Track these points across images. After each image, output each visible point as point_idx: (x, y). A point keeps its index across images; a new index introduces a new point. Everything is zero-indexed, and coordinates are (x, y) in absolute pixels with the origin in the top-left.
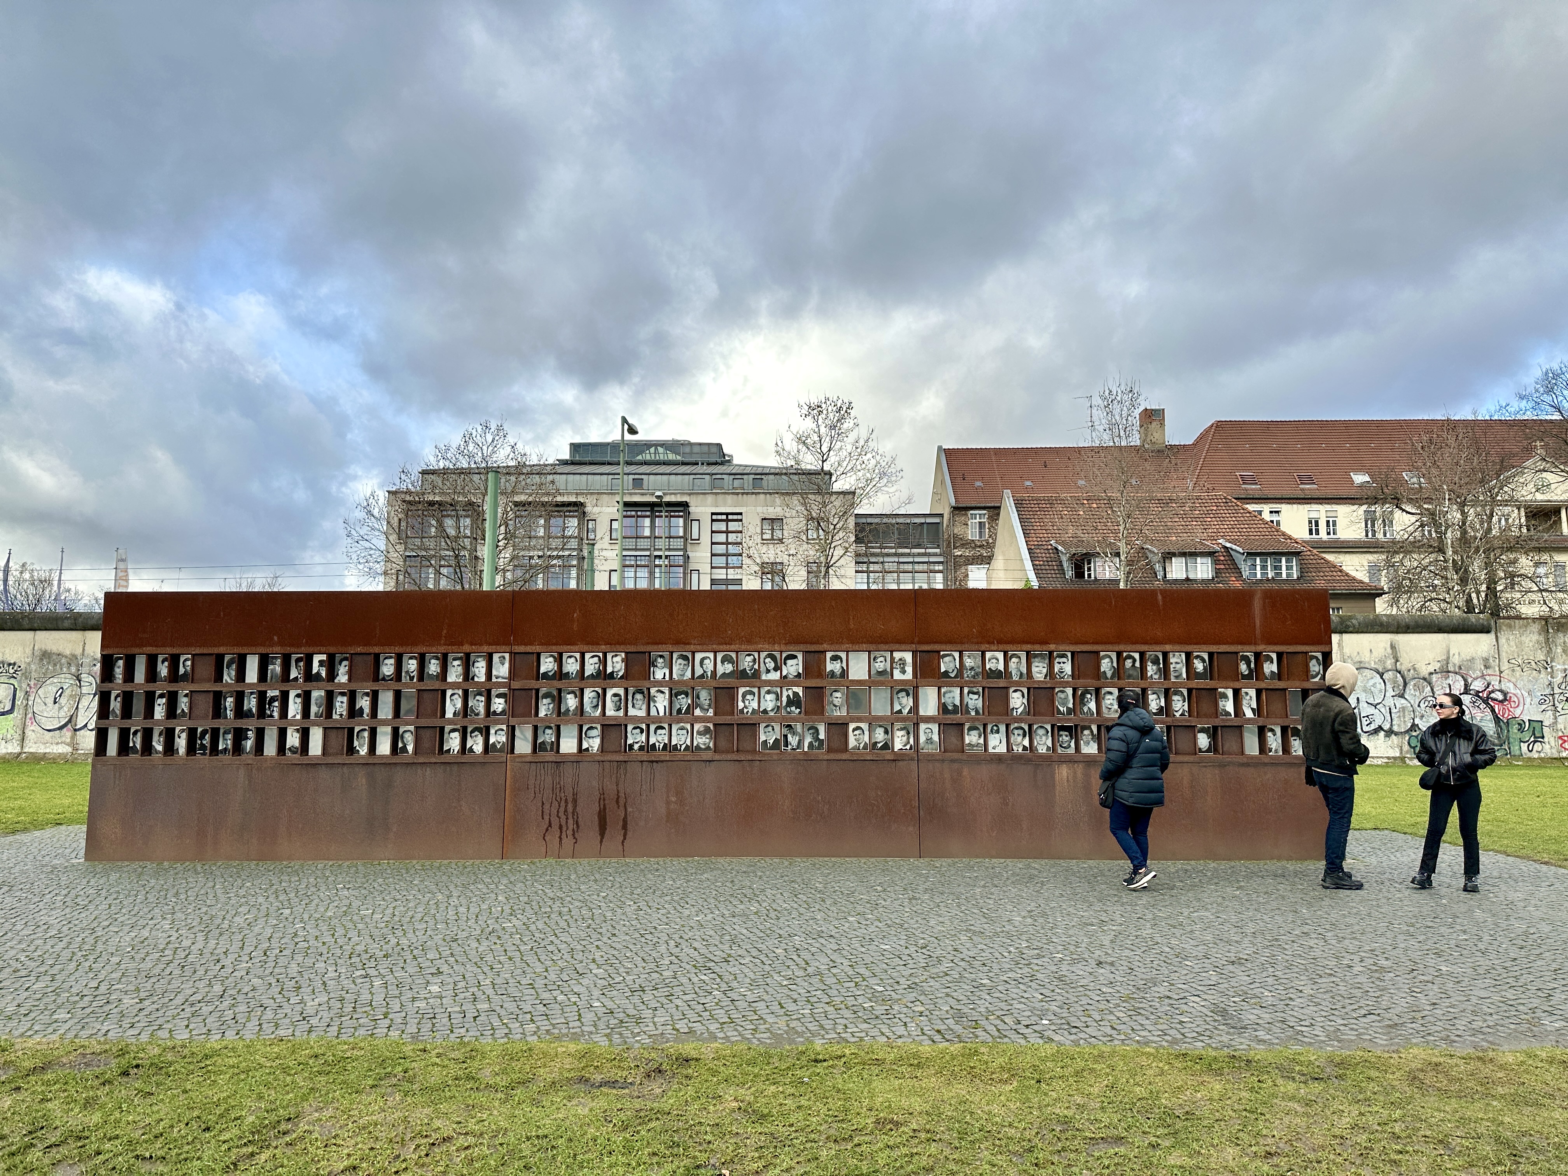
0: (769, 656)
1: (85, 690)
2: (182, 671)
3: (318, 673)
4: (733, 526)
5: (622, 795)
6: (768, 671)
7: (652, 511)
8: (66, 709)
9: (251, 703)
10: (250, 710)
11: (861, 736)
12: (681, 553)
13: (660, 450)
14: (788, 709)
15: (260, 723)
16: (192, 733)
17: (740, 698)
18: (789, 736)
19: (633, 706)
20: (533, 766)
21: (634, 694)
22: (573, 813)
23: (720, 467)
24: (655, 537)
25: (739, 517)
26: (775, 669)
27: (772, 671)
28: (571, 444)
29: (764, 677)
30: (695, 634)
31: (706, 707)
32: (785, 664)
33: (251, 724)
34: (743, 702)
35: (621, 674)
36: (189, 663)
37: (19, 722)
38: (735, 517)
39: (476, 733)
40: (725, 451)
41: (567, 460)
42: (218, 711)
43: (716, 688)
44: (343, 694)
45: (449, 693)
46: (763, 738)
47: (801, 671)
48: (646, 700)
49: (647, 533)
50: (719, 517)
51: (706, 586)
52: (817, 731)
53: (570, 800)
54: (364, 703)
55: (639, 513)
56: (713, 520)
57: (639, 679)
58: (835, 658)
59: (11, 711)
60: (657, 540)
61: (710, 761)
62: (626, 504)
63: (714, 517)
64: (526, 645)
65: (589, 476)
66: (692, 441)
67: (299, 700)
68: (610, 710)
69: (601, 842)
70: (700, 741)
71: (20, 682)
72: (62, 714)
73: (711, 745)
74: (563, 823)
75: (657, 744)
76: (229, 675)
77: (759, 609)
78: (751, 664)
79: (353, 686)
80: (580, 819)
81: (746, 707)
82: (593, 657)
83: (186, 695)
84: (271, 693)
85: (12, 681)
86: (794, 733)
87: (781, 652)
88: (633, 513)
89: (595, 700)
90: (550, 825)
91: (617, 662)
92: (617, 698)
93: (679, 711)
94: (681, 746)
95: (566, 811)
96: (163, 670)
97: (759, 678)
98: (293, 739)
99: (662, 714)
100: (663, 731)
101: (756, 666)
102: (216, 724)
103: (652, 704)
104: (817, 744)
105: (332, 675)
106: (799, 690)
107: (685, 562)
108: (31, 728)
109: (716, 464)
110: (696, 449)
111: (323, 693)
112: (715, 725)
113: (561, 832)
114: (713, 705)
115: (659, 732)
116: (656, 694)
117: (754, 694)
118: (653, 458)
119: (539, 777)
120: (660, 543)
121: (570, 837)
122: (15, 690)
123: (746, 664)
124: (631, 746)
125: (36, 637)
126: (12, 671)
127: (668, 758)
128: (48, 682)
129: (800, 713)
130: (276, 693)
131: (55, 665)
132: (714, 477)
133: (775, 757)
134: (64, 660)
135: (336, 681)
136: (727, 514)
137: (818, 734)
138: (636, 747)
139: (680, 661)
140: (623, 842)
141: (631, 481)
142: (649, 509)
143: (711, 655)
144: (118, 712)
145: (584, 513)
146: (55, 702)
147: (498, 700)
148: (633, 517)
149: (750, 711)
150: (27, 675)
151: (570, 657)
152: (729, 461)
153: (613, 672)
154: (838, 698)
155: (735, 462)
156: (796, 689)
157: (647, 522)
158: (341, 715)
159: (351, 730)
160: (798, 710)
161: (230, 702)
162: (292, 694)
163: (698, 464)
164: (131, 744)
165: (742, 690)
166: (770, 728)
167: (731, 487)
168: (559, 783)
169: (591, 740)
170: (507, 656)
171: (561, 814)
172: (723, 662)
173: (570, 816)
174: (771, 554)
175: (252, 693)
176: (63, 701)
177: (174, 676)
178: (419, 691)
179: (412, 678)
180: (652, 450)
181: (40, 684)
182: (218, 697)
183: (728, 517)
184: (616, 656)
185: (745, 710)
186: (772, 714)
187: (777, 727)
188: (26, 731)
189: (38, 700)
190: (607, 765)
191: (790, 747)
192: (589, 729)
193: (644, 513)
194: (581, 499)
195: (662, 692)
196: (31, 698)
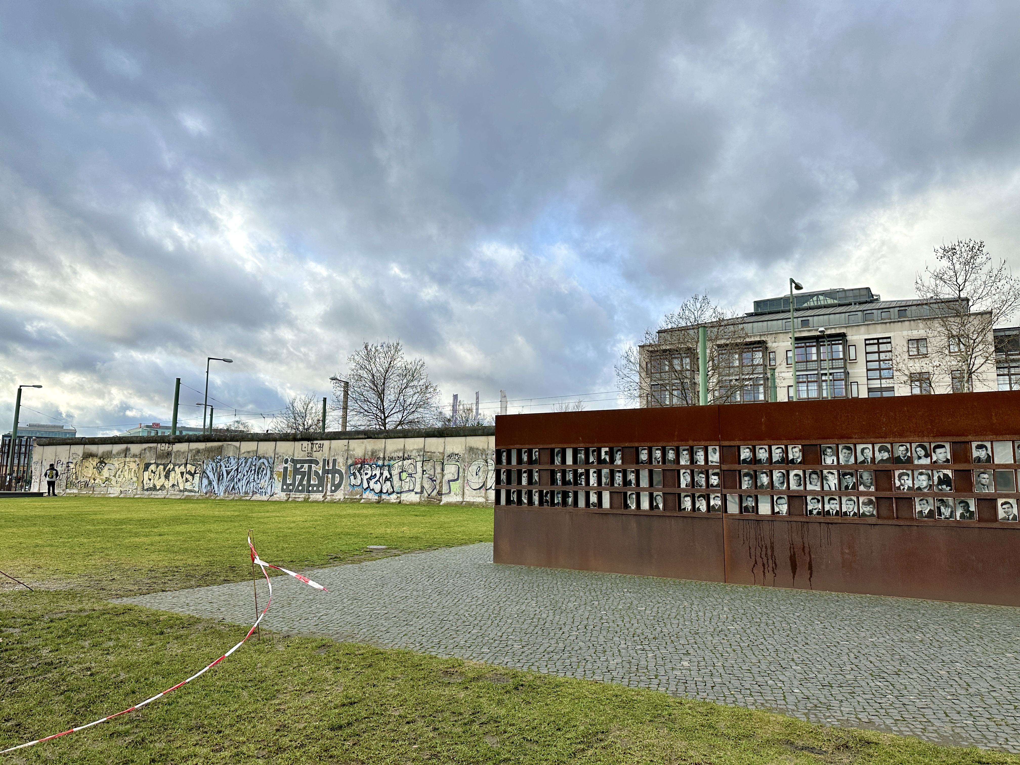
0: (920, 446)
1: (490, 468)
2: (534, 458)
3: (605, 459)
4: (883, 347)
5: (806, 545)
6: (920, 458)
7: (817, 342)
8: (481, 478)
9: (570, 477)
10: (570, 480)
11: (1010, 510)
12: (843, 370)
13: (821, 298)
14: (940, 487)
15: (576, 488)
16: (541, 493)
17: (897, 478)
18: (942, 507)
19: (810, 483)
20: (741, 522)
21: (810, 475)
22: (772, 556)
23: (869, 305)
24: (821, 360)
25: (889, 340)
26: (926, 456)
27: (923, 458)
28: (755, 302)
29: (916, 462)
30: (856, 431)
31: (869, 485)
32: (934, 452)
33: (570, 489)
34: (899, 480)
35: (799, 460)
36: (537, 453)
37: (461, 485)
38: (885, 341)
39: (701, 498)
40: (873, 293)
41: (752, 313)
42: (553, 481)
43: (875, 471)
44: (619, 472)
45: (682, 471)
46: (918, 509)
47: (949, 457)
48: (820, 479)
49: (814, 357)
50: (871, 342)
51: (864, 394)
52: (967, 505)
53: (769, 547)
54: (632, 477)
55: (808, 344)
56: (866, 345)
57: (814, 464)
58: (979, 447)
59: (457, 479)
60: (822, 362)
61: (874, 525)
62: (797, 339)
63: (867, 342)
64: (730, 440)
65: (769, 322)
66: (846, 288)
67: (595, 475)
68: (794, 486)
69: (794, 577)
70: (865, 509)
71: (460, 464)
72: (480, 481)
73: (875, 513)
74: (765, 562)
75: (831, 511)
76: (557, 460)
77: (908, 411)
78: (904, 452)
79: (625, 467)
80: (777, 561)
81: (902, 485)
82: (778, 448)
83: (537, 472)
84: (580, 471)
85: (457, 463)
86: (946, 506)
87: (930, 443)
88: (803, 345)
89: (781, 479)
90: (756, 563)
91: (796, 452)
92: (798, 478)
93: (847, 487)
94: (850, 512)
95: (766, 554)
96: (525, 458)
97: (912, 462)
98: (593, 498)
99: (833, 489)
100: (835, 502)
101: (909, 454)
102: (553, 488)
103: (825, 482)
104: (968, 515)
105: (612, 460)
106: (949, 473)
107: (846, 377)
108: (467, 488)
109: (866, 302)
110: (851, 294)
111: (608, 471)
112: (876, 498)
113: (764, 568)
114: (874, 483)
115: (832, 502)
116: (827, 475)
117: (908, 475)
118: (816, 304)
119: (745, 529)
120: (825, 365)
121: (771, 572)
122: (459, 468)
123: (900, 452)
124: (811, 512)
125: (466, 440)
126: (457, 458)
127: (840, 521)
128: (473, 464)
129: (951, 490)
130: (583, 471)
131: (476, 455)
132: (865, 312)
133: (931, 524)
134: (479, 452)
135: (615, 464)
136: (878, 339)
137: (969, 507)
138: (815, 512)
139: (844, 451)
140: (810, 579)
141: (800, 322)
142: (815, 340)
143: (870, 446)
144: (505, 481)
145: (767, 348)
146: (477, 475)
147: (713, 477)
148: (803, 347)
149: (906, 488)
150: (464, 461)
151: (761, 448)
152: (877, 300)
153: (793, 459)
154: (985, 478)
155: (882, 299)
156: (946, 471)
157: (814, 350)
158: (619, 484)
159: (625, 494)
160: (949, 488)
161: (559, 475)
162: (591, 471)
163: (851, 304)
164: (512, 499)
165: (897, 473)
166: (925, 502)
167: (880, 319)
168: (760, 535)
169: (780, 506)
170: (717, 448)
171: (763, 556)
172: (880, 451)
173: (770, 558)
174: (917, 366)
175: (570, 471)
176: (480, 473)
177: (531, 461)
178: (663, 470)
179: (659, 462)
180: (815, 298)
181: (470, 465)
182: (553, 473)
183: (878, 341)
184: (795, 447)
185: (902, 488)
186: (926, 491)
187: (931, 500)
188: (465, 490)
189: (469, 473)
190: (794, 524)
191: (943, 516)
192: (778, 499)
193: (811, 344)
194: (763, 338)
195: (832, 474)
196: (466, 472)
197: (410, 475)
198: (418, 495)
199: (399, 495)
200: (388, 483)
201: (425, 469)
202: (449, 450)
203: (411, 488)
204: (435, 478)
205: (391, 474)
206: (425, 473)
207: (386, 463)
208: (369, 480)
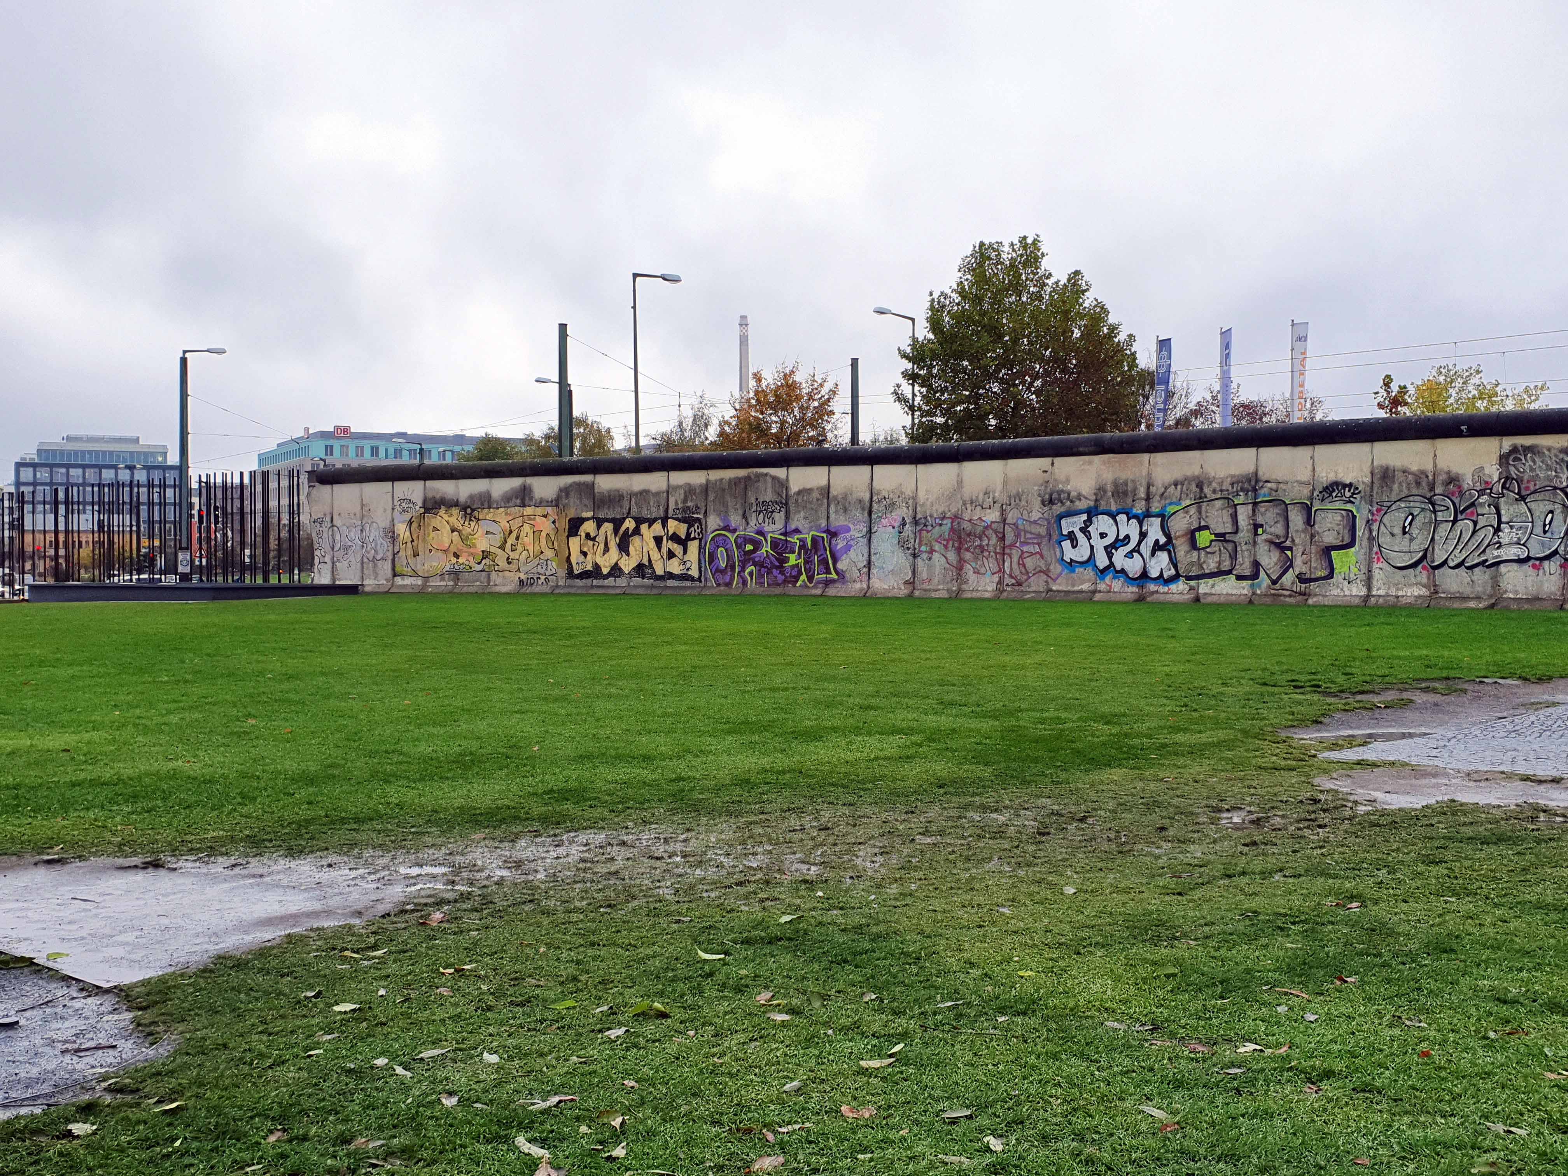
8: (1420, 540)
37: (1361, 557)
59: (1349, 544)
71: (1357, 508)
72: (1415, 546)
85: (1349, 507)
108: (1375, 564)
122: (1352, 518)
125: (1375, 451)
126: (1348, 494)
128: (1393, 507)
131: (1403, 486)
134: (1415, 480)
146: (1404, 533)
150: (1368, 500)
188: (1371, 568)
189: (1382, 529)
196: (1375, 527)
197: (1221, 537)
198: (1245, 583)
199: (1193, 583)
200: (1163, 556)
201: (1260, 520)
202: (1326, 476)
203: (1226, 565)
204: (1288, 543)
205: (1168, 535)
206: (1260, 531)
207: (1155, 508)
208: (1109, 550)
